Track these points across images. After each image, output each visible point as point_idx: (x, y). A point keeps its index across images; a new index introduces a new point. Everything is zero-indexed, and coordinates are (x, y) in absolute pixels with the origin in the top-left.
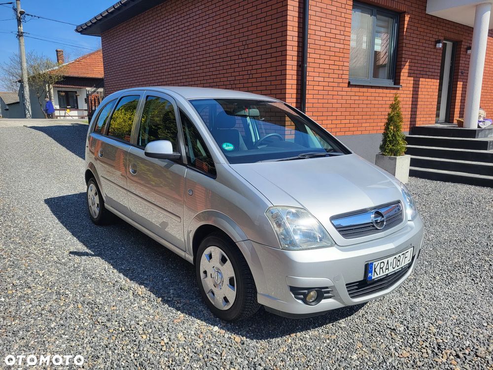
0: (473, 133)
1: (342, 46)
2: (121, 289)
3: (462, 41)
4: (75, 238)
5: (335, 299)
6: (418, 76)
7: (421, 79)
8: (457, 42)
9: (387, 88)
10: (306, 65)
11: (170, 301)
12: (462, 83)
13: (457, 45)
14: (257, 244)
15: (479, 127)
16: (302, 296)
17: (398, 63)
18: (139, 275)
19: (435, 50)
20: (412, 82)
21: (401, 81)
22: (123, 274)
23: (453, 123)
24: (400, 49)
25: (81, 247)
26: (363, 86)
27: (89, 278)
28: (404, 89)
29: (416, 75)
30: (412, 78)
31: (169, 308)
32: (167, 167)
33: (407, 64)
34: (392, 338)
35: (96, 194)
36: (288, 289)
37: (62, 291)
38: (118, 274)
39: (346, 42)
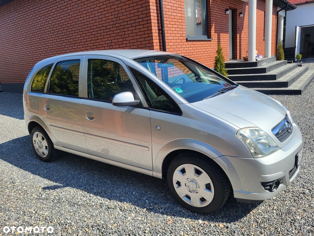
0: (255, 64)
1: (180, 15)
2: (108, 208)
3: (237, 9)
4: (37, 176)
5: (283, 184)
6: (219, 32)
7: (221, 34)
8: (234, 10)
9: (205, 41)
10: (164, 29)
11: (152, 209)
12: (239, 35)
13: (234, 12)
14: (232, 157)
15: (256, 60)
16: (268, 187)
17: (209, 25)
18: (112, 194)
19: (225, 16)
20: (217, 36)
21: (212, 36)
22: (100, 196)
23: (237, 59)
24: (209, 16)
25: (47, 182)
26: (194, 41)
27: (76, 206)
28: (214, 40)
29: (218, 32)
30: (217, 34)
31: (156, 214)
32: (128, 112)
33: (214, 25)
34: (307, 199)
35: (43, 139)
36: (260, 184)
37: (63, 221)
38: (96, 197)
39: (182, 12)
